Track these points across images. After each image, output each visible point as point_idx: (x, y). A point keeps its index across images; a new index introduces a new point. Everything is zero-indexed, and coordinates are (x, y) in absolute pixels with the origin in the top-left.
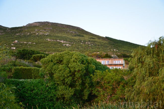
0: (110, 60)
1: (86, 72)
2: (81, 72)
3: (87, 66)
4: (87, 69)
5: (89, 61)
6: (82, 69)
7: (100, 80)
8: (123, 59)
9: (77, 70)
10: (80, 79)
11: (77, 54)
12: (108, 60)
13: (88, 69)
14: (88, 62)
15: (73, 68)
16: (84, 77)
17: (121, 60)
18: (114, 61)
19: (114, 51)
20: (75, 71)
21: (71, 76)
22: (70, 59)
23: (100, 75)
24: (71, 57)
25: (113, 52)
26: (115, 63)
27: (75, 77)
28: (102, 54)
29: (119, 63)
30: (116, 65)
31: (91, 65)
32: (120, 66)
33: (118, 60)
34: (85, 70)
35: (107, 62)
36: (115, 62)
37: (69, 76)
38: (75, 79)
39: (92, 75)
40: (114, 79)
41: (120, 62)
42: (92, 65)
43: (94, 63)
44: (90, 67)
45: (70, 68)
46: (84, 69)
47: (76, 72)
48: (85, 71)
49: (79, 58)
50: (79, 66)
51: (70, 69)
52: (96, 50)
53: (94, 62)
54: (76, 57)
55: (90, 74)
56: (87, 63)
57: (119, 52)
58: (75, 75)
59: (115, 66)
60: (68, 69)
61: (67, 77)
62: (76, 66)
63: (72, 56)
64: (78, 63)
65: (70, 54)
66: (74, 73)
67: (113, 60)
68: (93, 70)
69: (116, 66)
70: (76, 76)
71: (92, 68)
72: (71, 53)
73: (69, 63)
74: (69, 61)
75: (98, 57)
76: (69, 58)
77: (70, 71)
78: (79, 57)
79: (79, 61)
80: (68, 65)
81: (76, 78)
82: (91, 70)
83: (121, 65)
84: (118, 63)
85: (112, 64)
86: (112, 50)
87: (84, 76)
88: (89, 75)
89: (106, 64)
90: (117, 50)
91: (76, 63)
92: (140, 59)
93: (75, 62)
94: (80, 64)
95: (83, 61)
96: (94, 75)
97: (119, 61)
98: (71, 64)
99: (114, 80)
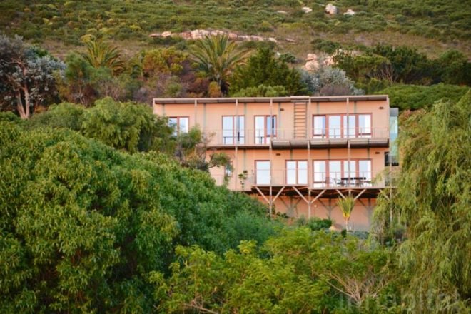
0: (289, 109)
1: (122, 256)
2: (93, 258)
3: (130, 219)
4: (126, 242)
5: (141, 192)
6: (96, 246)
7: (207, 306)
8: (386, 105)
9: (68, 247)
10: (86, 301)
11: (67, 152)
12: (274, 109)
13: (131, 237)
14: (132, 195)
15: (42, 235)
16: (110, 290)
17: (374, 107)
18: (319, 122)
19: (322, 15)
20: (58, 256)
21: (30, 283)
22: (25, 180)
23: (203, 276)
24: (32, 167)
25: (319, 28)
26: (326, 134)
27: (59, 291)
28: (225, 56)
29: (357, 134)
30: (329, 149)
31: (153, 213)
32: (363, 153)
33: (348, 107)
34: (116, 246)
35: (260, 122)
36: (327, 124)
37: (20, 289)
38: (54, 306)
39: (156, 275)
40: (285, 299)
41: (366, 122)
42: (157, 213)
43: (171, 198)
44: (144, 226)
45: (28, 237)
46: (111, 243)
47: (63, 263)
48: (114, 254)
49: (81, 172)
50: (79, 224)
51: (23, 244)
52: (180, 12)
53: (167, 192)
54: (62, 167)
55: (148, 270)
56: (127, 202)
57: (365, 23)
58: (54, 280)
59: (324, 154)
60: (15, 246)
61: (7, 290)
62: (65, 223)
63: (36, 158)
64: (75, 208)
65: (22, 149)
66: (52, 267)
67: (312, 109)
68: (163, 243)
69: (334, 154)
70: (63, 285)
71: (158, 230)
72: (26, 144)
73: (20, 205)
74: (16, 195)
75: (193, 80)
76: (17, 177)
77: (29, 257)
78: (82, 166)
79: (79, 194)
80: (14, 215)
81: (64, 299)
82: (151, 245)
83: (373, 151)
84: (351, 136)
85: (299, 140)
86: (308, 9)
87: (109, 282)
88: (139, 274)
89: (258, 143)
90: (351, 12)
91: (63, 203)
92: (434, 179)
93: (55, 199)
94: (84, 212)
95: (103, 192)
96: (168, 274)
97: (352, 118)
98: (32, 213)
99: (286, 303)
